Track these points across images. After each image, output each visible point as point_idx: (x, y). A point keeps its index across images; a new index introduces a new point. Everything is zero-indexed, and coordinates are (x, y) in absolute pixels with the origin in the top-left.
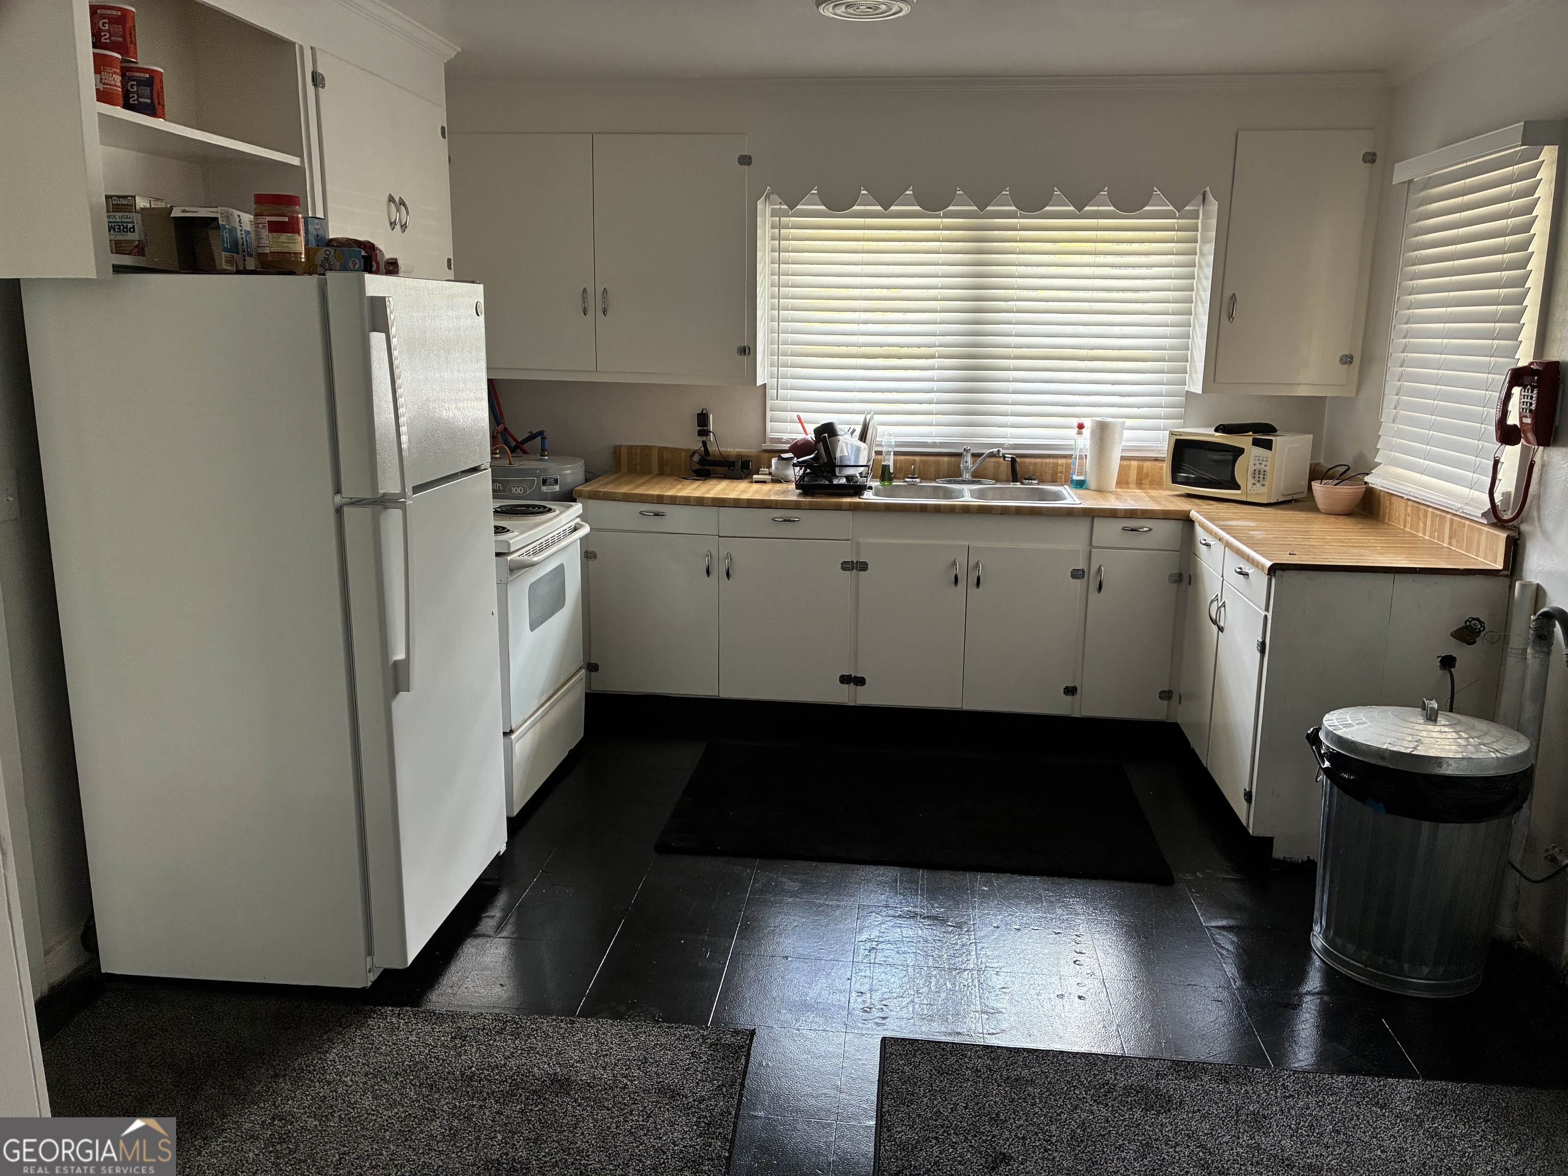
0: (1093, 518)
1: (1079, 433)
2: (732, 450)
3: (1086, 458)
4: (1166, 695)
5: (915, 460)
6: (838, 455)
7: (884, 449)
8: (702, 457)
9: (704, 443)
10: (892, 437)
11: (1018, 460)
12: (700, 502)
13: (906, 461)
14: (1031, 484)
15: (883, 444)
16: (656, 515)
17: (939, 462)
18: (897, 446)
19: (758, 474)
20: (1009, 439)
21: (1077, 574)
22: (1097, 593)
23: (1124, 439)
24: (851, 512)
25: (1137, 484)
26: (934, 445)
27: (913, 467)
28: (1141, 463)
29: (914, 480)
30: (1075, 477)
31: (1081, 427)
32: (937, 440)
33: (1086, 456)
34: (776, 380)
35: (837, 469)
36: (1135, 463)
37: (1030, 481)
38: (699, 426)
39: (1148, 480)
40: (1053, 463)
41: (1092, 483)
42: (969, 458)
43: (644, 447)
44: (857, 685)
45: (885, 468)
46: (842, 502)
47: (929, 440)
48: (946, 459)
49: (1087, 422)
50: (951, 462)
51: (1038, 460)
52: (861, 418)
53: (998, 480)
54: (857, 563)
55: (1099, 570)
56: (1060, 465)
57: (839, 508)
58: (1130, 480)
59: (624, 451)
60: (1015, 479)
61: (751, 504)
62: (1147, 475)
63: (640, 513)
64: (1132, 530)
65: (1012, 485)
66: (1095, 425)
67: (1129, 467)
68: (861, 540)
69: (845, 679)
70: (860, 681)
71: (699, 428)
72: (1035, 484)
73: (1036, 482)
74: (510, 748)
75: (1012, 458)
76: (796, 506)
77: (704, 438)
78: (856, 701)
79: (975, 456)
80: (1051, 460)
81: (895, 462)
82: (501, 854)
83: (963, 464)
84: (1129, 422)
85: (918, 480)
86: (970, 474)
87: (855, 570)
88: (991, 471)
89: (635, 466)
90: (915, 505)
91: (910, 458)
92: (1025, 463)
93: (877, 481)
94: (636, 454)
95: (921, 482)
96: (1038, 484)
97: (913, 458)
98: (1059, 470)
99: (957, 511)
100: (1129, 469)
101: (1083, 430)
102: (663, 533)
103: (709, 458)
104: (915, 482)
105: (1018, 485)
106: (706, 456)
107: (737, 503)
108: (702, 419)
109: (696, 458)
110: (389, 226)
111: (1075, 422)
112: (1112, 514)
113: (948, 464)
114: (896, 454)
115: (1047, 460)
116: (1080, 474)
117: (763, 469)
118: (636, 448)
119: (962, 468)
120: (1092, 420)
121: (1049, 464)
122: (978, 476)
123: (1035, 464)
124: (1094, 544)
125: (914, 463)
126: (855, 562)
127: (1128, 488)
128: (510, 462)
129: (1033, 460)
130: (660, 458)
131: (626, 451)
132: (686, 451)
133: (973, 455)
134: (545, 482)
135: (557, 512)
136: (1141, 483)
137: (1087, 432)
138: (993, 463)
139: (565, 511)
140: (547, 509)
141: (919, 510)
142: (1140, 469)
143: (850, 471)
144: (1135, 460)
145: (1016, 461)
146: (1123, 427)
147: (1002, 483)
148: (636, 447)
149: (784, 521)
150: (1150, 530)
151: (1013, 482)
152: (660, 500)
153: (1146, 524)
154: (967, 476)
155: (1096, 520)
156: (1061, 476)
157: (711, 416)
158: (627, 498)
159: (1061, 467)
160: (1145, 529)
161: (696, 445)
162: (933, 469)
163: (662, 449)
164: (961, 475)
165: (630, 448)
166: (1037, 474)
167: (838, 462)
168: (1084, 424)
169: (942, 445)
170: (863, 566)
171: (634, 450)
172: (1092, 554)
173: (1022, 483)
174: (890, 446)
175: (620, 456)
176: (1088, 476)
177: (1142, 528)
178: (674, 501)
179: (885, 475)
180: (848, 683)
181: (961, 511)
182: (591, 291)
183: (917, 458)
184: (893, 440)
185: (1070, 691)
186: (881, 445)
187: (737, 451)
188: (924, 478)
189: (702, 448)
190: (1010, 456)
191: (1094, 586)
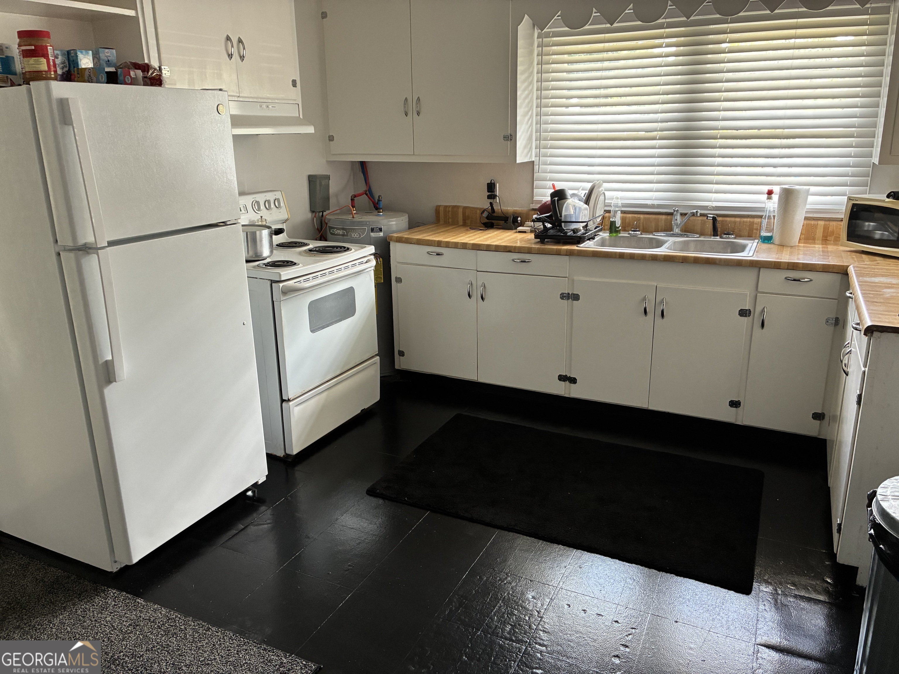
0: (760, 268)
1: (769, 198)
2: (511, 209)
3: (774, 218)
4: (818, 416)
5: (640, 218)
6: (564, 213)
7: (612, 209)
8: (489, 214)
9: (491, 204)
10: (619, 200)
11: (719, 219)
12: (464, 246)
13: (632, 217)
14: (729, 238)
15: (612, 205)
16: (438, 254)
17: (658, 219)
18: (623, 206)
19: (523, 226)
20: (713, 203)
21: (744, 313)
22: (760, 328)
23: (808, 203)
24: (568, 257)
25: (822, 240)
26: (653, 206)
27: (636, 222)
28: (827, 223)
29: (635, 232)
30: (764, 234)
31: (770, 193)
32: (656, 202)
33: (774, 216)
34: (538, 158)
35: (563, 224)
36: (822, 223)
37: (727, 236)
38: (488, 192)
39: (833, 237)
40: (750, 222)
41: (777, 239)
42: (678, 217)
43: (454, 207)
44: (571, 383)
45: (613, 224)
46: (561, 249)
47: (649, 202)
48: (664, 217)
49: (776, 189)
50: (667, 219)
51: (738, 219)
52: (589, 186)
53: (702, 234)
54: (572, 295)
55: (763, 311)
56: (756, 224)
57: (558, 253)
58: (817, 236)
59: (442, 209)
60: (715, 234)
61: (498, 249)
62: (833, 233)
63: (428, 253)
64: (794, 280)
65: (713, 238)
66: (781, 192)
67: (816, 226)
68: (576, 278)
69: (562, 378)
70: (573, 381)
71: (489, 193)
72: (732, 239)
73: (732, 236)
74: (289, 411)
75: (713, 217)
76: (529, 251)
77: (491, 201)
78: (570, 394)
79: (683, 215)
80: (748, 220)
81: (623, 220)
82: (260, 483)
83: (674, 221)
84: (813, 189)
85: (639, 233)
86: (679, 229)
87: (570, 299)
88: (698, 228)
89: (448, 219)
90: (616, 253)
91: (636, 215)
92: (726, 221)
93: (607, 233)
94: (449, 211)
95: (641, 234)
96: (735, 238)
97: (639, 216)
98: (754, 227)
99: (647, 259)
100: (816, 228)
101: (773, 195)
102: (441, 267)
103: (495, 215)
104: (635, 234)
105: (718, 238)
106: (492, 213)
107: (488, 248)
108: (491, 187)
109: (485, 214)
110: (227, 57)
111: (766, 188)
112: (776, 266)
113: (665, 221)
114: (623, 212)
115: (745, 220)
116: (768, 230)
117: (527, 223)
118: (449, 208)
119: (673, 225)
120: (780, 187)
121: (747, 222)
122: (686, 230)
123: (735, 222)
124: (759, 290)
125: (639, 220)
126: (571, 294)
127: (814, 243)
128: (353, 216)
129: (733, 219)
130: (464, 213)
131: (443, 209)
132: (480, 209)
133: (682, 214)
134: (372, 230)
135: (353, 250)
136: (827, 239)
137: (775, 197)
138: (700, 221)
139: (359, 250)
140: (346, 248)
141: (618, 257)
142: (826, 228)
143: (574, 226)
144: (822, 220)
145: (716, 220)
146: (808, 193)
147: (707, 237)
148: (449, 206)
149: (522, 262)
150: (811, 280)
151: (714, 236)
152: (439, 244)
153: (807, 275)
154: (677, 230)
155: (762, 270)
156: (756, 232)
157: (498, 184)
158: (419, 242)
159: (757, 225)
160: (806, 280)
161: (487, 205)
162: (653, 225)
163: (465, 208)
164: (671, 230)
165: (446, 207)
166: (736, 231)
167: (563, 219)
168: (774, 190)
169: (659, 206)
170: (576, 297)
171: (448, 208)
172: (757, 297)
173: (721, 237)
174: (616, 206)
175: (439, 212)
176: (774, 234)
177: (804, 279)
178: (448, 245)
179: (613, 228)
180: (564, 381)
181: (651, 258)
182: (410, 100)
183: (642, 216)
184: (620, 202)
185: (735, 404)
186: (610, 206)
187: (514, 210)
188: (645, 230)
189: (490, 208)
190: (712, 216)
191: (758, 324)
